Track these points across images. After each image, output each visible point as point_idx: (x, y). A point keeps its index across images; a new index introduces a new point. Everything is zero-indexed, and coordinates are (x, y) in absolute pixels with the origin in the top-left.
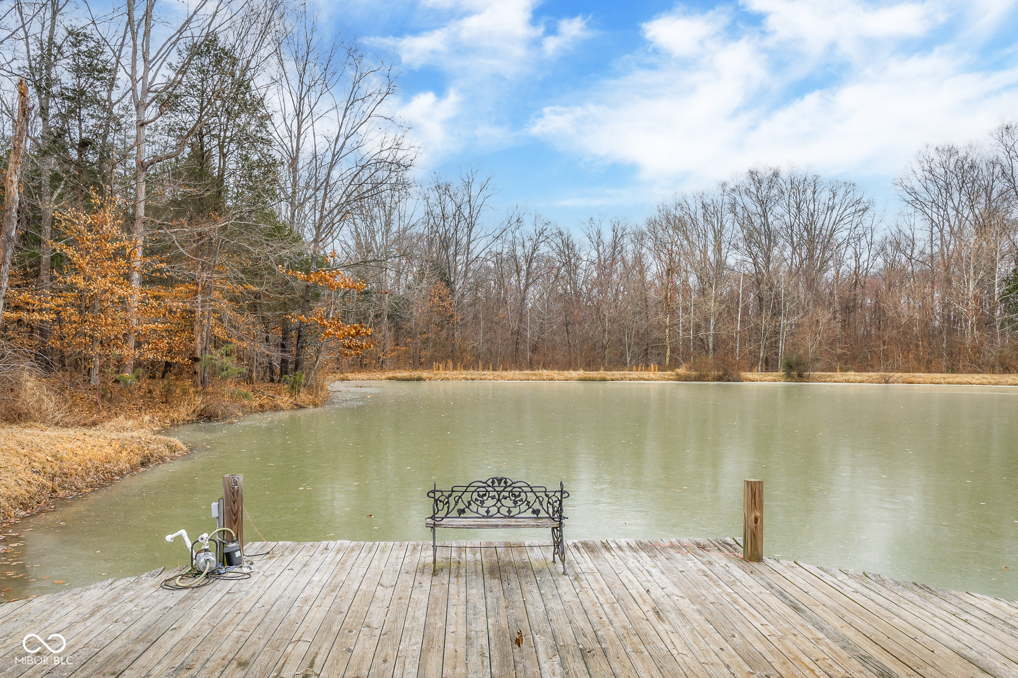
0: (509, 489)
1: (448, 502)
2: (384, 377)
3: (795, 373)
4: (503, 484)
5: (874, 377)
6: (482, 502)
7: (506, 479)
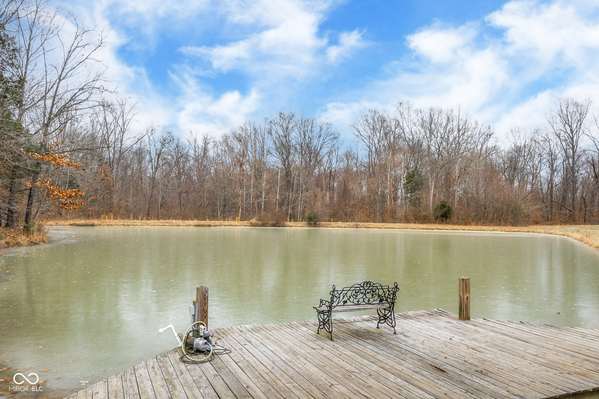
0: (371, 288)
1: (339, 297)
2: (67, 223)
3: (312, 223)
4: (368, 285)
5: (351, 225)
6: (357, 296)
7: (370, 282)
